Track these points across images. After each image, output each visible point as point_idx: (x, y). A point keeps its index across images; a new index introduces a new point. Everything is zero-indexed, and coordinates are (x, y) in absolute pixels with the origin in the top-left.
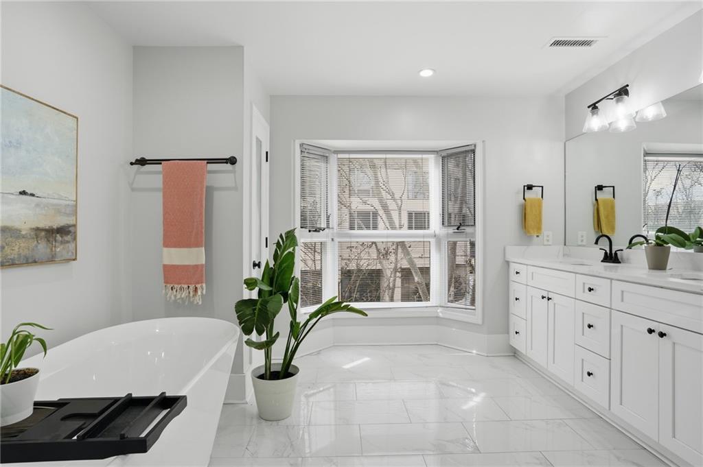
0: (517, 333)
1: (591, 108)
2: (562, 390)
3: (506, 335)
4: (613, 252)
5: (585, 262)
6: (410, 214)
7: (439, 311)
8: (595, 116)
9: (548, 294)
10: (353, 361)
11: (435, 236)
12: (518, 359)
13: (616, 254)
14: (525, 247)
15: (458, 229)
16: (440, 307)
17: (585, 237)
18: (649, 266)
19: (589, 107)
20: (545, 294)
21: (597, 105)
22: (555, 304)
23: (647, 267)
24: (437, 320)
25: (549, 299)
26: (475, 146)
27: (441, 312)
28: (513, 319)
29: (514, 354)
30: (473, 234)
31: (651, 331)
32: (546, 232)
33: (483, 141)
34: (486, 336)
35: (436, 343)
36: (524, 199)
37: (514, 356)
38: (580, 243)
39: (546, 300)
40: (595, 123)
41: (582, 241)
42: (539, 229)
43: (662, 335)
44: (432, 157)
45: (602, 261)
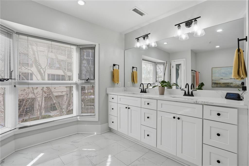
0: (113, 122)
1: (137, 39)
2: (133, 142)
3: (107, 123)
4: (144, 89)
5: (135, 93)
6: (49, 75)
7: (78, 118)
8: (138, 42)
9: (128, 106)
10: (33, 160)
11: (76, 84)
12: (112, 132)
13: (145, 90)
14: (113, 88)
15: (87, 81)
16: (79, 116)
17: (129, 84)
18: (159, 93)
19: (136, 39)
20: (127, 106)
21: (139, 39)
22: (131, 110)
23: (159, 94)
24: (78, 122)
25: (129, 108)
26: (95, 45)
27: (79, 118)
28: (110, 117)
29: (110, 130)
30: (94, 83)
31: (174, 118)
32: (120, 82)
33: (99, 44)
34: (100, 125)
35: (77, 133)
36: (113, 69)
37: (110, 131)
38: (128, 86)
39: (127, 109)
40: (138, 45)
41: (129, 85)
42: (118, 81)
43: (179, 118)
44: (74, 47)
45: (140, 92)
